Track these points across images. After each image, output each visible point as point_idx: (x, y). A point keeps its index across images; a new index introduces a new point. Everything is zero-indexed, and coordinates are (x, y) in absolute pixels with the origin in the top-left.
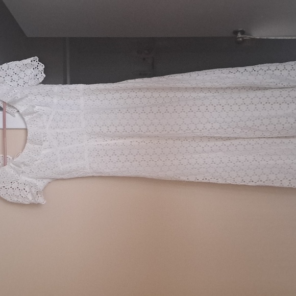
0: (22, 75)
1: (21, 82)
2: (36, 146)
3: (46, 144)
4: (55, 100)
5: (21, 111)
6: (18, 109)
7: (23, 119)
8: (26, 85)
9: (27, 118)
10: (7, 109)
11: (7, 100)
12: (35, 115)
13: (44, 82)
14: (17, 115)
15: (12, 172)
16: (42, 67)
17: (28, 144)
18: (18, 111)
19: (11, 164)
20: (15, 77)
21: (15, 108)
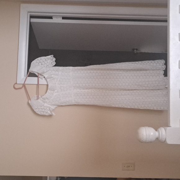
0: (46, 62)
1: (45, 65)
2: (52, 91)
3: (56, 91)
4: (60, 73)
5: (46, 77)
6: (45, 76)
7: (47, 80)
8: (48, 67)
9: (48, 80)
10: (40, 76)
11: (40, 72)
12: (51, 79)
13: (55, 66)
14: (44, 79)
15: (41, 102)
16: (54, 59)
17: (48, 91)
18: (44, 77)
19: (41, 99)
20: (43, 63)
21: (43, 76)
